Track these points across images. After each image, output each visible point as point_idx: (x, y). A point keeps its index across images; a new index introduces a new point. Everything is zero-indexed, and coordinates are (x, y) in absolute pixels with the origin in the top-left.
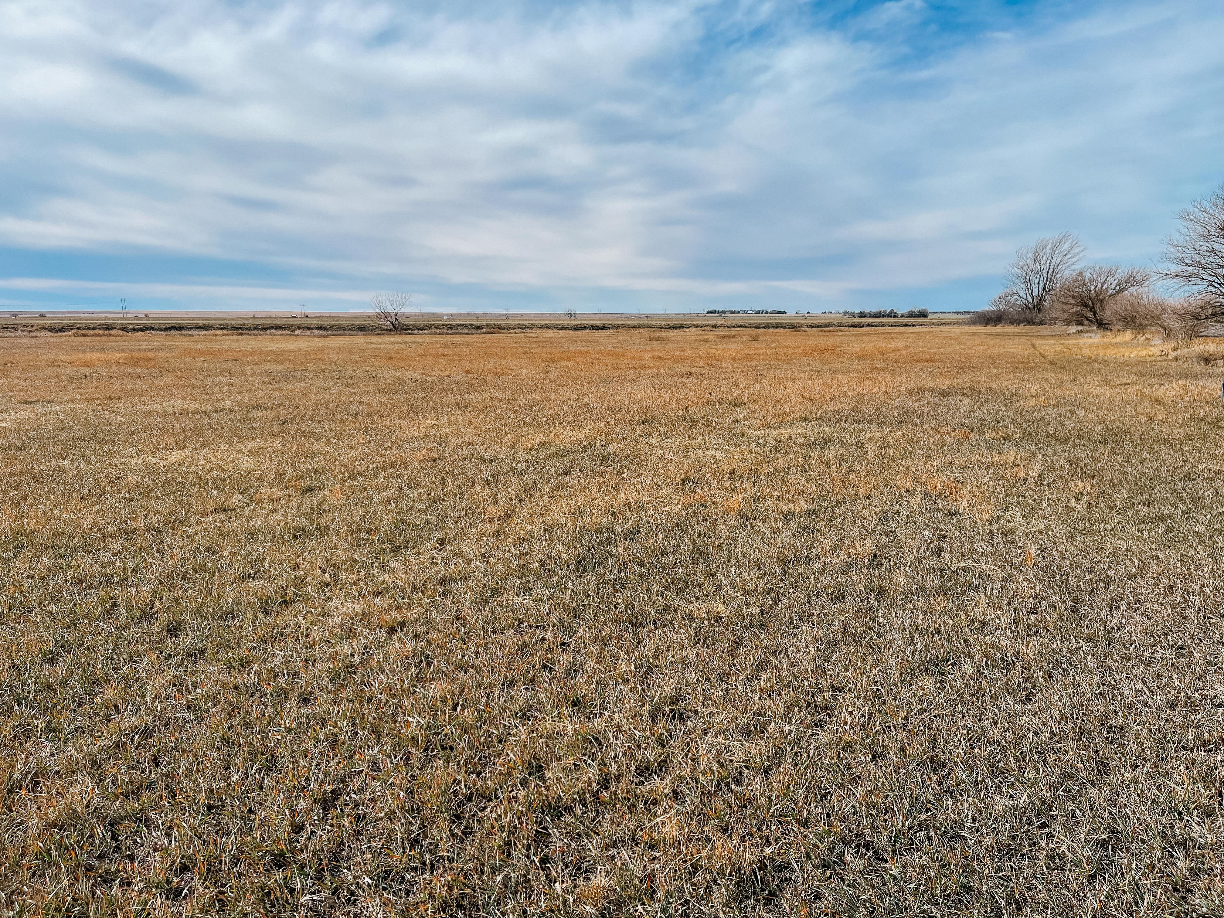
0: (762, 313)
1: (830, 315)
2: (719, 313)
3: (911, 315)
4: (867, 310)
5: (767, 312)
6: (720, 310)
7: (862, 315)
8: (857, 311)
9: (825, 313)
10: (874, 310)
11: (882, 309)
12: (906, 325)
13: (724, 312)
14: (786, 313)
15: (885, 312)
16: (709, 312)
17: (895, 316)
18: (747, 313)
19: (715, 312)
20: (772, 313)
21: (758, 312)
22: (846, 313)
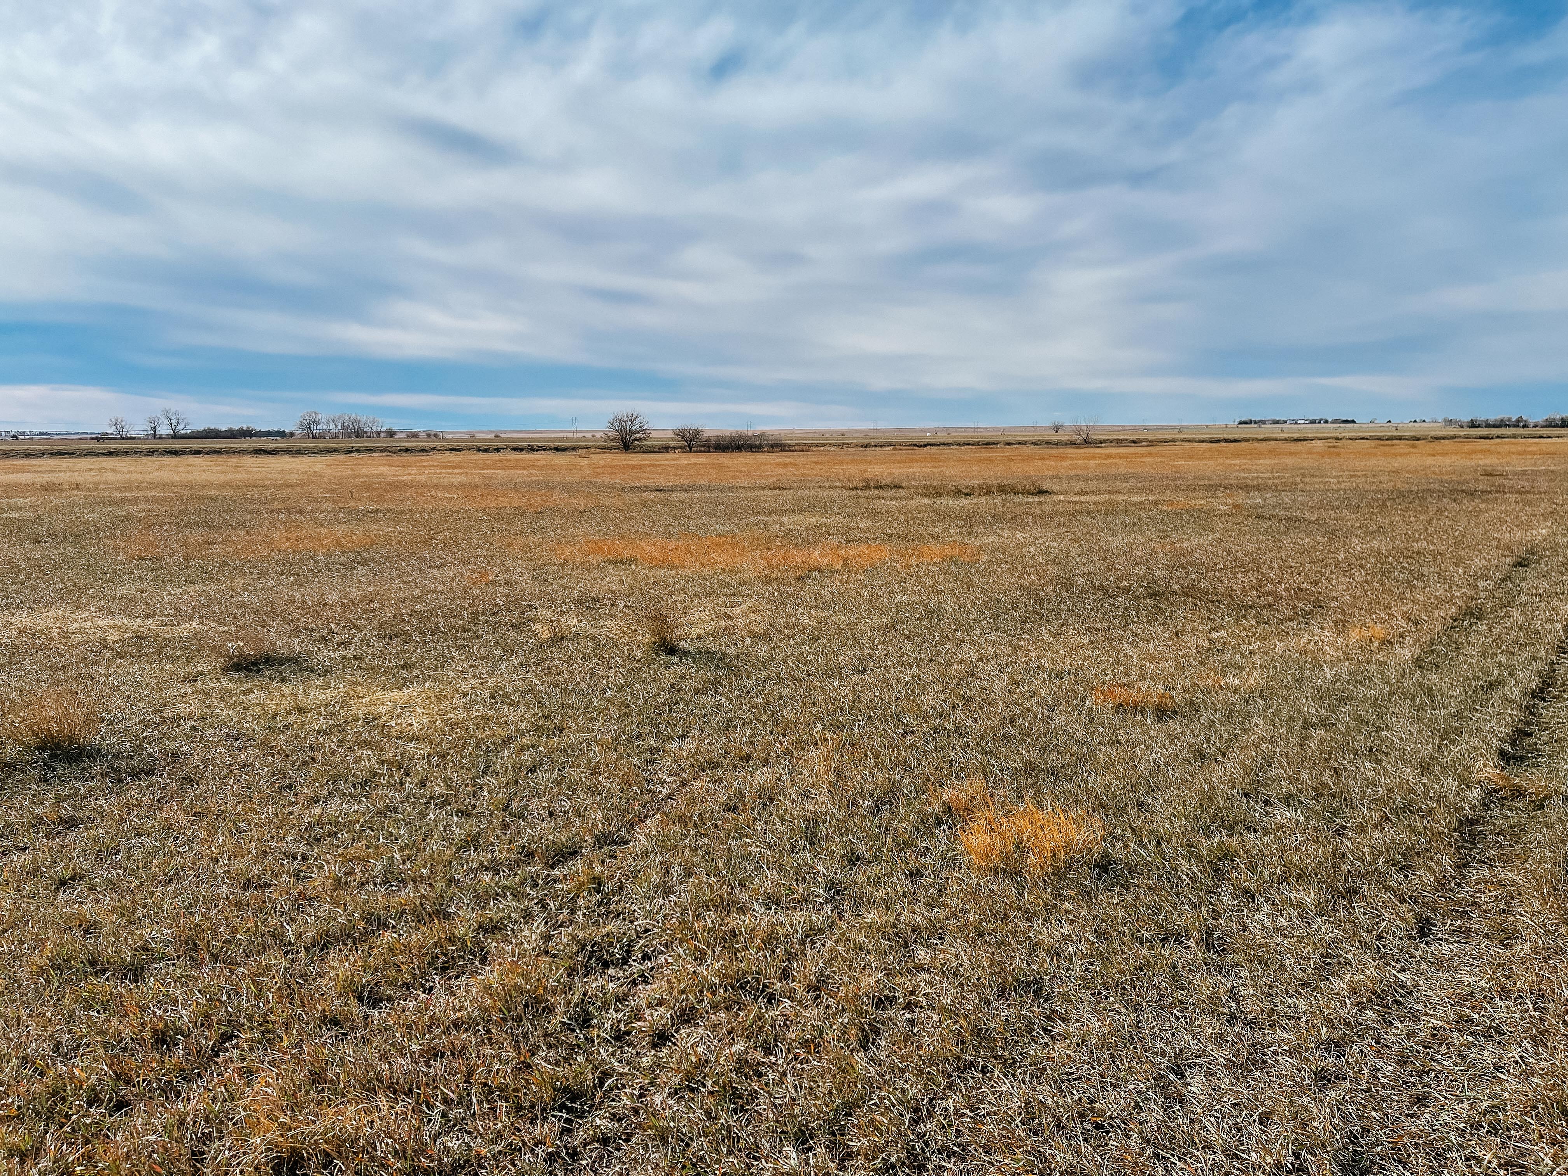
0: (1320, 422)
1: (1423, 424)
2: (1255, 422)
3: (1550, 424)
4: (1481, 417)
5: (1326, 422)
6: (1258, 419)
7: (1473, 425)
8: (1467, 419)
9: (1415, 421)
10: (1492, 417)
11: (1505, 416)
12: (1541, 437)
13: (1263, 422)
14: (1353, 422)
15: (1509, 420)
16: (1241, 423)
17: (1524, 426)
18: (1296, 423)
19: (1250, 422)
20: (1335, 422)
21: (1313, 422)
22: (1450, 422)
